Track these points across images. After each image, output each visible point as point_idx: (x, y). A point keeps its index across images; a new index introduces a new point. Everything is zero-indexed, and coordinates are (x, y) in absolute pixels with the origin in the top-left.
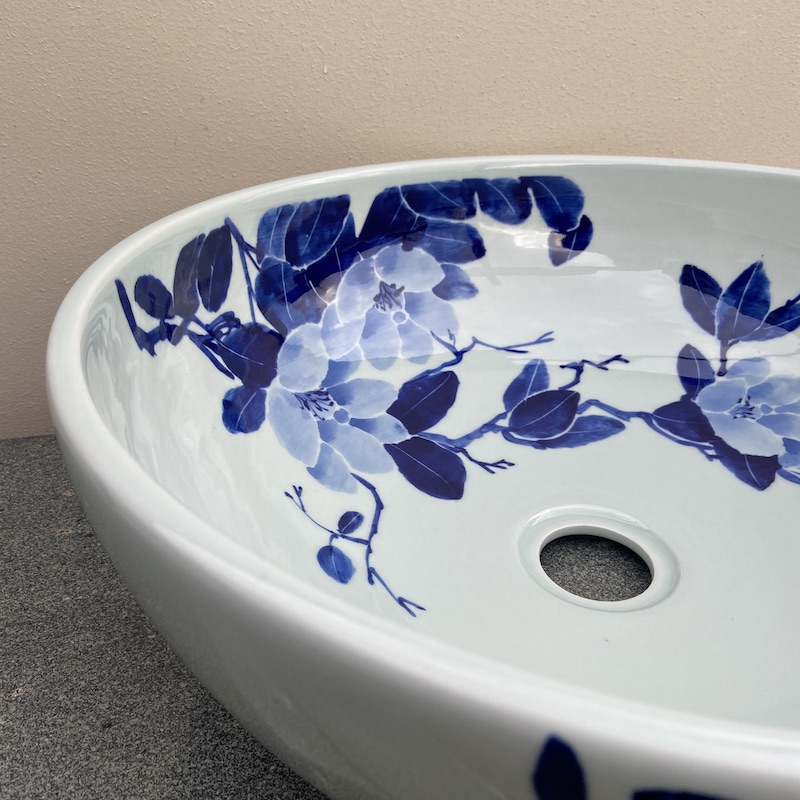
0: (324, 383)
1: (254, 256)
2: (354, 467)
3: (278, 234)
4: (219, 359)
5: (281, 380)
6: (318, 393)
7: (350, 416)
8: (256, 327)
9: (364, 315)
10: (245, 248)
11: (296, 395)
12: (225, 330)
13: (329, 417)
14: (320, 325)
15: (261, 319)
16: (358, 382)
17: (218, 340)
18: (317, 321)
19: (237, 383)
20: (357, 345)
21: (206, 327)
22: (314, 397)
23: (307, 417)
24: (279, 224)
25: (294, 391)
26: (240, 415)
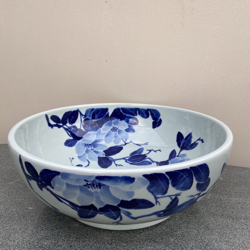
0: (92, 143)
1: (84, 117)
2: (89, 158)
3: (90, 113)
4: (69, 133)
5: (82, 140)
6: (90, 144)
7: (94, 150)
8: (80, 129)
9: (107, 132)
10: (81, 115)
11: (85, 144)
12: (73, 129)
13: (90, 149)
14: (96, 132)
15: (82, 128)
16: (100, 144)
17: (70, 130)
18: (96, 131)
19: (72, 138)
20: (104, 137)
21: (68, 127)
22: (88, 145)
23: (85, 148)
24: (91, 112)
25: (84, 143)
26: (68, 143)
